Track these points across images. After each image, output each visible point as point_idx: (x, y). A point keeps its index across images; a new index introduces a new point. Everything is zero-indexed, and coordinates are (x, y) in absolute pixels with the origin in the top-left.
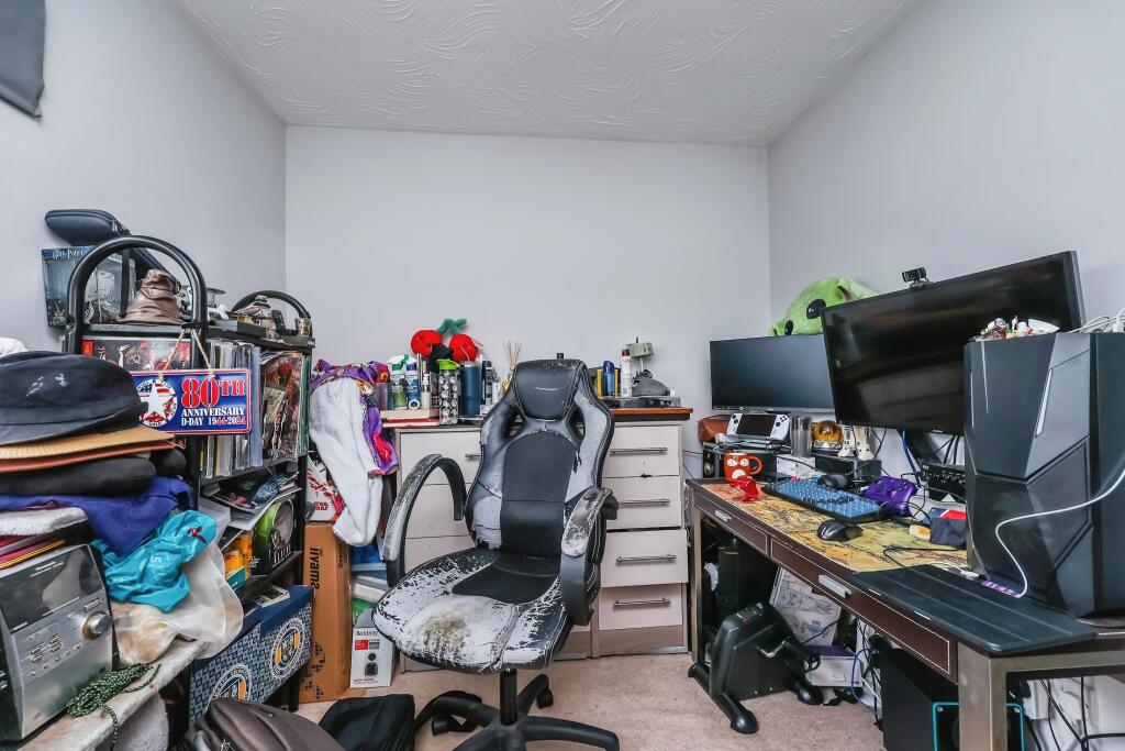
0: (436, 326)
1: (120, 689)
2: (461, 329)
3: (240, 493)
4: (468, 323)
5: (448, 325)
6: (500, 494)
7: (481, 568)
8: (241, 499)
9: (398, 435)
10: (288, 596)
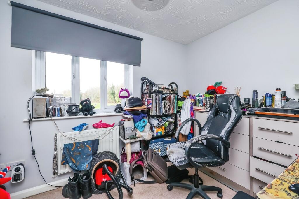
0: (213, 84)
1: (134, 139)
2: (221, 84)
3: (162, 118)
4: (223, 82)
5: (216, 84)
6: (207, 131)
7: (197, 148)
8: (161, 120)
9: (195, 112)
10: (171, 140)
